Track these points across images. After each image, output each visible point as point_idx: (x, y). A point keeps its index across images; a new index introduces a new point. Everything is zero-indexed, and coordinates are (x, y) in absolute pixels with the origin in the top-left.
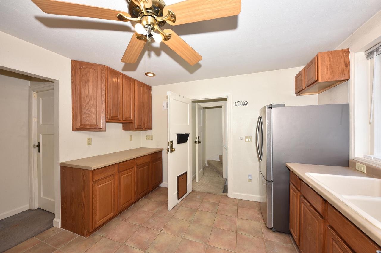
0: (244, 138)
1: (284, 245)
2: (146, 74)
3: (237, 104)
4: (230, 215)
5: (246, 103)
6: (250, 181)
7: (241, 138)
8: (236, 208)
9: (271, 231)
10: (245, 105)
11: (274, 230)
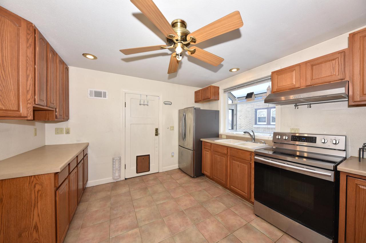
0: (170, 128)
1: (203, 181)
2: (84, 55)
3: (165, 103)
4: (170, 181)
5: (171, 103)
6: (173, 156)
7: (168, 128)
8: (169, 176)
9: (194, 178)
10: (171, 104)
11: (195, 177)
